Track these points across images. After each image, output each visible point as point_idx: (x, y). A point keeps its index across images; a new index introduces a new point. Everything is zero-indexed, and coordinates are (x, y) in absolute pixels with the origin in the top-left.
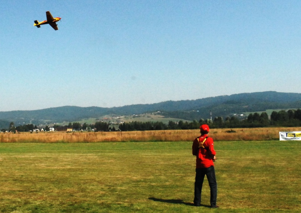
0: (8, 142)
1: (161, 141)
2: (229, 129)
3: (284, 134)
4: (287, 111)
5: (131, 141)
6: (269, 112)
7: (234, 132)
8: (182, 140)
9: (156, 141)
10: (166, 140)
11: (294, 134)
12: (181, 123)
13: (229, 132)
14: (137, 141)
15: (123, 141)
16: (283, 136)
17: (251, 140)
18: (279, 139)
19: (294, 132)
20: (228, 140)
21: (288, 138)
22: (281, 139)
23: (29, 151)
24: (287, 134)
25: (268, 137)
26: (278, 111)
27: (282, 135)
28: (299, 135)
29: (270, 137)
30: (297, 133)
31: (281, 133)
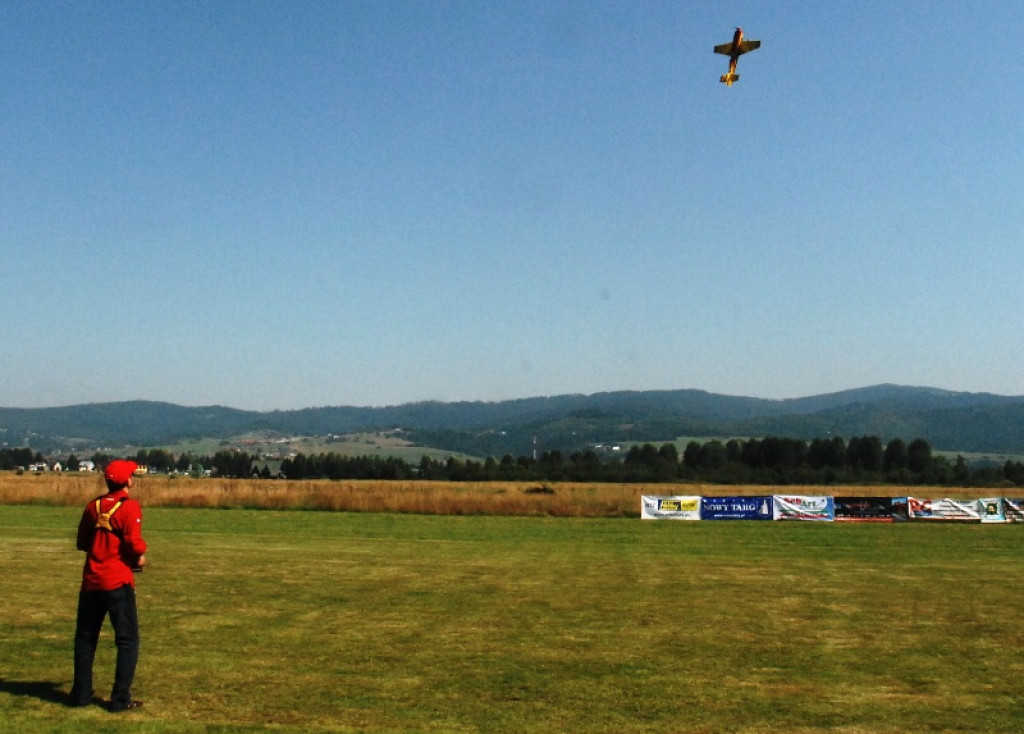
1: (331, 509)
3: (653, 502)
4: (724, 442)
5: (247, 508)
7: (551, 492)
8: (387, 510)
9: (316, 509)
10: (343, 509)
11: (678, 504)
13: (537, 491)
15: (226, 508)
16: (650, 506)
17: (567, 516)
18: (639, 515)
19: (678, 498)
21: (662, 512)
22: (645, 515)
24: (660, 502)
25: (614, 509)
26: (702, 441)
27: (647, 505)
28: (689, 505)
29: (620, 509)
30: (685, 500)
31: (645, 499)
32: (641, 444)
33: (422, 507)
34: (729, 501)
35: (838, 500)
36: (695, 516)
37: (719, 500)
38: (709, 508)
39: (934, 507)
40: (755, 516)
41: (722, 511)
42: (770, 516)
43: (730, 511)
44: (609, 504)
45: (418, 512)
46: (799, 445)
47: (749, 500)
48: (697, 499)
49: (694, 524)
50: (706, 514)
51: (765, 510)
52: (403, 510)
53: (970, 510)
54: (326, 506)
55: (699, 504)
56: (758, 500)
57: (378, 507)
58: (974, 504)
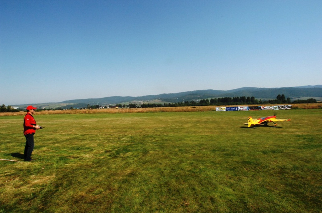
0: (92, 113)
1: (164, 112)
2: (193, 107)
3: (218, 108)
4: (217, 98)
6: (209, 99)
7: (196, 108)
8: (173, 112)
10: (166, 112)
11: (222, 109)
12: (169, 104)
13: (193, 108)
14: (153, 112)
15: (147, 112)
16: (217, 109)
18: (215, 111)
19: (222, 108)
20: (194, 111)
21: (219, 110)
22: (216, 111)
23: (104, 117)
25: (211, 110)
26: (213, 98)
28: (224, 108)
29: (212, 110)
30: (223, 108)
31: (216, 108)
32: (202, 99)
33: (179, 111)
34: (231, 108)
35: (249, 107)
36: (225, 110)
37: (229, 108)
38: (227, 109)
39: (266, 107)
40: (235, 110)
41: (229, 110)
42: (237, 110)
43: (231, 109)
44: (210, 109)
45: (178, 112)
46: (230, 98)
47: (234, 108)
48: (225, 108)
49: (225, 112)
50: (227, 110)
51: (237, 109)
52: (176, 111)
53: (272, 108)
54: (163, 111)
55: (225, 109)
56: (236, 108)
57: (172, 111)
58: (273, 107)
